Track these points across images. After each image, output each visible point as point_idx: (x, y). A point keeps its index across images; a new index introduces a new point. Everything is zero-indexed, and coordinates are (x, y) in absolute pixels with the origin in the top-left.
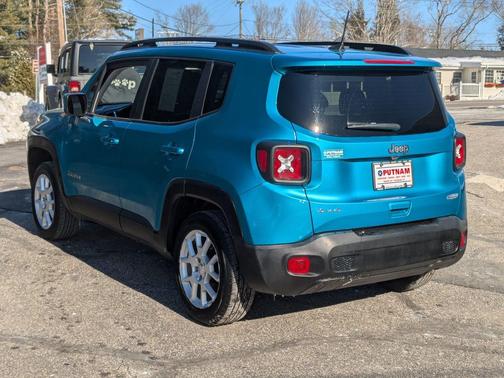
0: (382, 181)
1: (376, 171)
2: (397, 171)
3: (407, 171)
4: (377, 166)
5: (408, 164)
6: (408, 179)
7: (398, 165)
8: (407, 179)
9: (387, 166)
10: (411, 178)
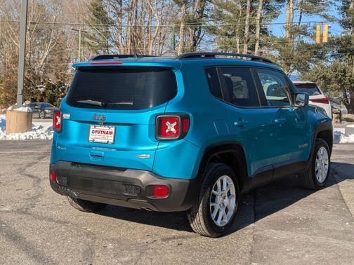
0: (93, 137)
1: (91, 130)
2: (104, 132)
3: (111, 133)
4: (92, 128)
5: (113, 129)
6: (111, 138)
7: (106, 129)
8: (109, 138)
9: (99, 128)
10: (112, 138)
